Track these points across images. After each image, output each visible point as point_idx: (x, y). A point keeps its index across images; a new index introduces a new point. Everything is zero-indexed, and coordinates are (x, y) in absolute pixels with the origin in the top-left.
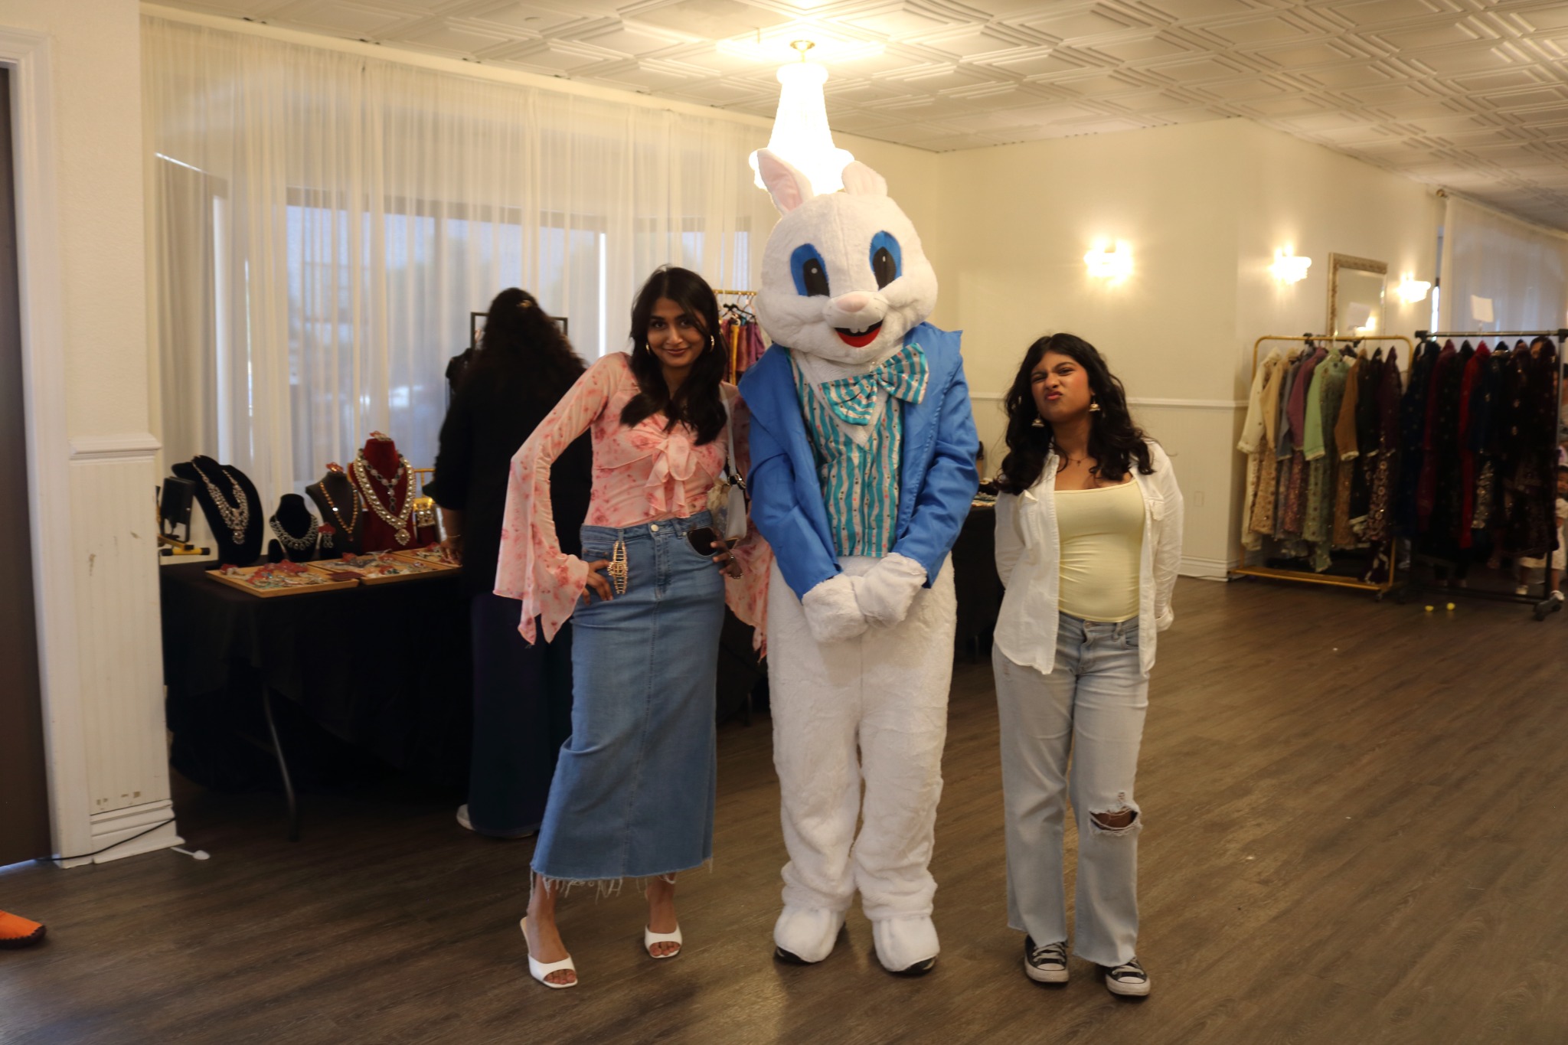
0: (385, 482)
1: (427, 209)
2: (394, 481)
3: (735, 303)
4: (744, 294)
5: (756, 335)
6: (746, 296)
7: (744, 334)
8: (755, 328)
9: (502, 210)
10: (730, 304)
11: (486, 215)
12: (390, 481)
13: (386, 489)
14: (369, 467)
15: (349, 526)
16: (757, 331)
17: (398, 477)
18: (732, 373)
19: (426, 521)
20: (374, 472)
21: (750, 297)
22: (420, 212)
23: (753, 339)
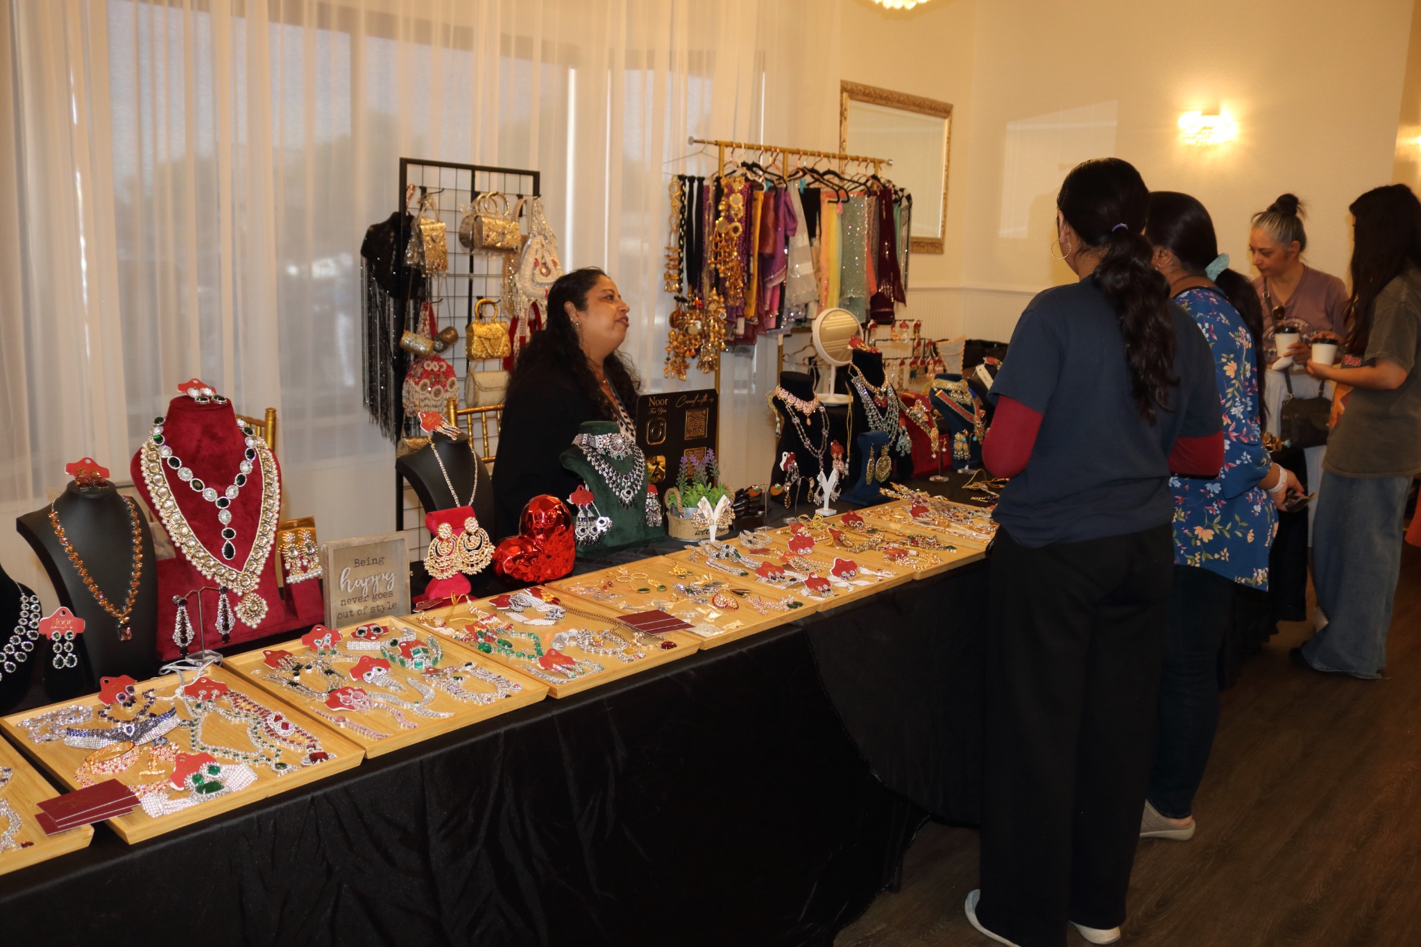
0: (210, 494)
1: (334, 17)
2: (232, 492)
3: (756, 161)
4: (767, 149)
5: (786, 204)
6: (769, 153)
7: (772, 202)
8: (785, 195)
9: (446, 27)
10: (750, 162)
11: (423, 32)
12: (221, 493)
13: (212, 510)
14: (174, 462)
15: (119, 605)
16: (787, 199)
17: (241, 479)
18: (753, 255)
19: (304, 569)
20: (185, 474)
21: (775, 154)
22: (323, 23)
23: (782, 210)
